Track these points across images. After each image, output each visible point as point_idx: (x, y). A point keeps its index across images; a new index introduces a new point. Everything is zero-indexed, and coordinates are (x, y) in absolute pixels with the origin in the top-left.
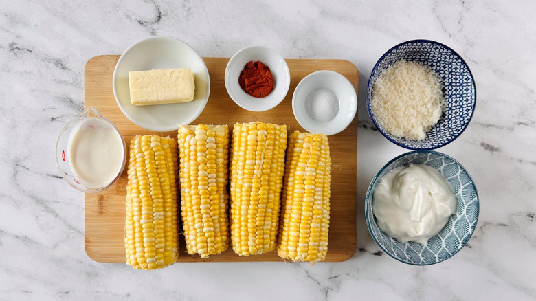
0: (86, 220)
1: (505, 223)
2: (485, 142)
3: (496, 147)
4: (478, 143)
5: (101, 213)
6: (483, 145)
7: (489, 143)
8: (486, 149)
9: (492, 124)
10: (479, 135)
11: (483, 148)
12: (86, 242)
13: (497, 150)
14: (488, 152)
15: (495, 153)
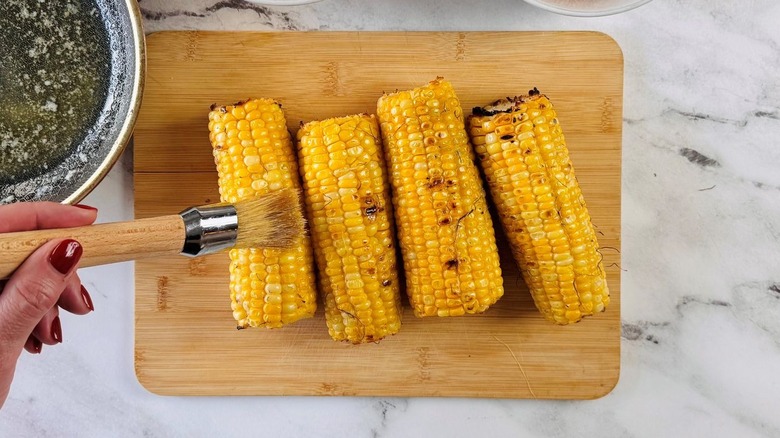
0: (137, 320)
1: (724, 299)
2: (692, 146)
3: (711, 156)
4: (676, 149)
5: (164, 308)
6: (685, 152)
7: (698, 150)
8: (692, 160)
9: (705, 113)
10: (677, 134)
11: (685, 159)
12: (136, 359)
13: (713, 163)
14: (695, 167)
15: (708, 167)
